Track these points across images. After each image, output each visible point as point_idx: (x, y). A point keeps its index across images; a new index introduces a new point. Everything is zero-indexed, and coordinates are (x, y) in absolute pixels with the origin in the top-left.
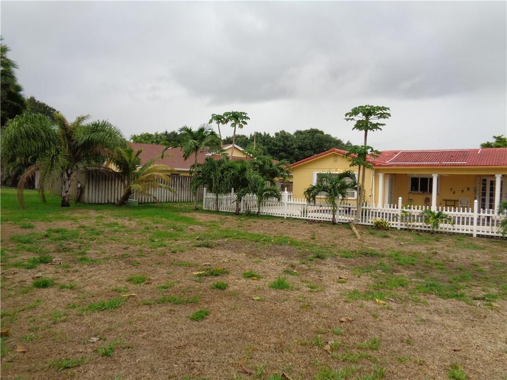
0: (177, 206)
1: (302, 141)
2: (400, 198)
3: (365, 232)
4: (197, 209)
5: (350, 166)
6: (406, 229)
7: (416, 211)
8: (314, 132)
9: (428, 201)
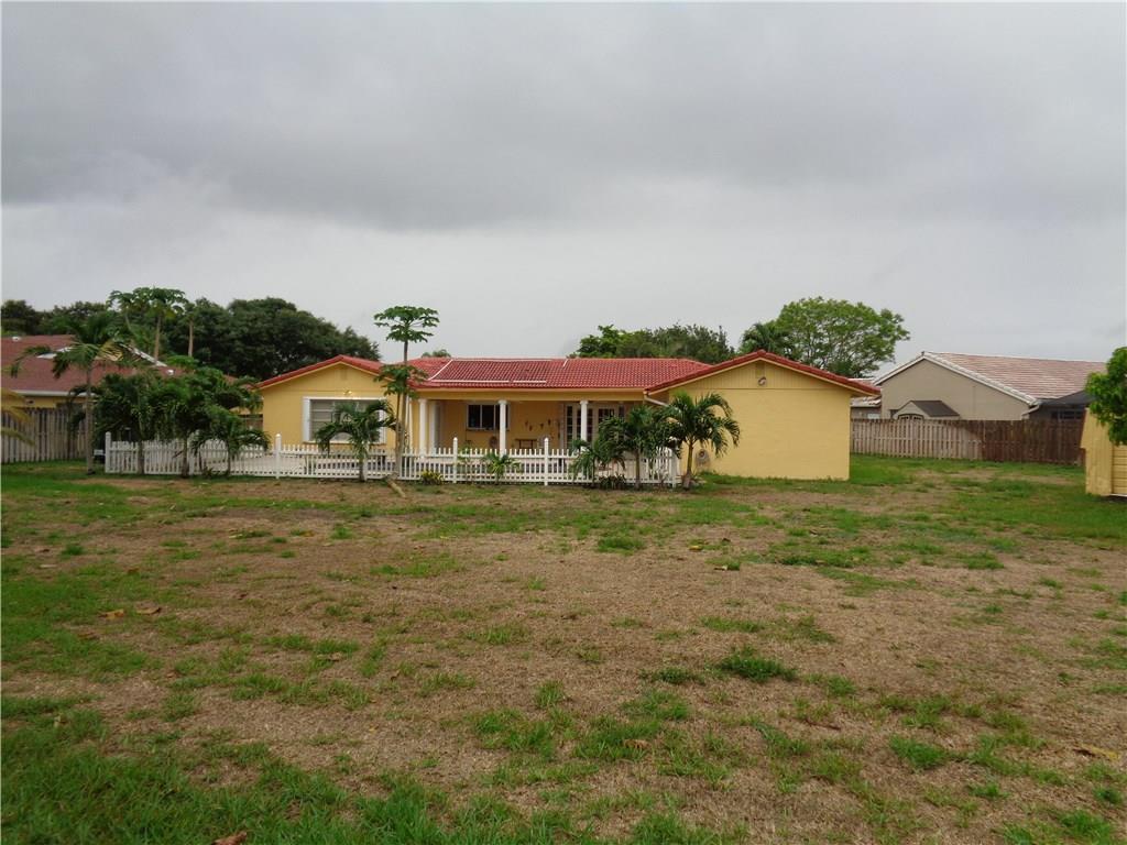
0: (23, 469)
1: (250, 324)
2: (455, 439)
3: (410, 489)
4: (94, 473)
5: (385, 394)
6: (463, 482)
7: (476, 456)
8: (275, 306)
9: (494, 442)
